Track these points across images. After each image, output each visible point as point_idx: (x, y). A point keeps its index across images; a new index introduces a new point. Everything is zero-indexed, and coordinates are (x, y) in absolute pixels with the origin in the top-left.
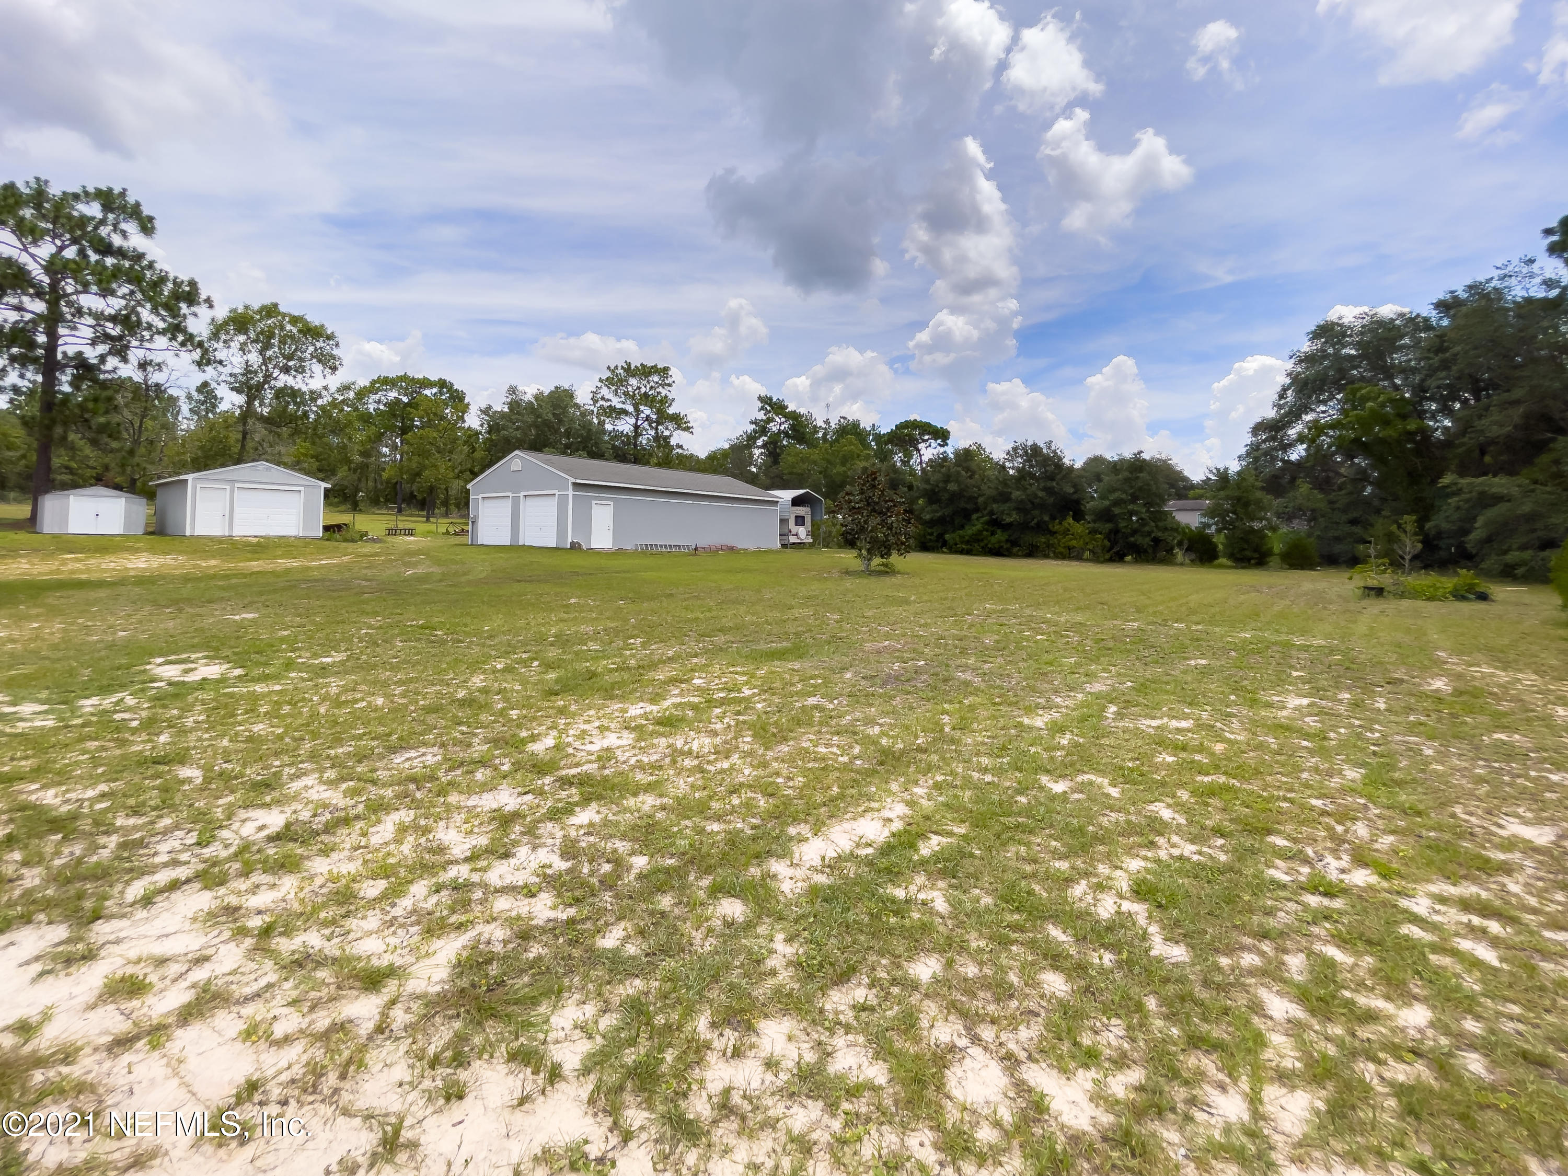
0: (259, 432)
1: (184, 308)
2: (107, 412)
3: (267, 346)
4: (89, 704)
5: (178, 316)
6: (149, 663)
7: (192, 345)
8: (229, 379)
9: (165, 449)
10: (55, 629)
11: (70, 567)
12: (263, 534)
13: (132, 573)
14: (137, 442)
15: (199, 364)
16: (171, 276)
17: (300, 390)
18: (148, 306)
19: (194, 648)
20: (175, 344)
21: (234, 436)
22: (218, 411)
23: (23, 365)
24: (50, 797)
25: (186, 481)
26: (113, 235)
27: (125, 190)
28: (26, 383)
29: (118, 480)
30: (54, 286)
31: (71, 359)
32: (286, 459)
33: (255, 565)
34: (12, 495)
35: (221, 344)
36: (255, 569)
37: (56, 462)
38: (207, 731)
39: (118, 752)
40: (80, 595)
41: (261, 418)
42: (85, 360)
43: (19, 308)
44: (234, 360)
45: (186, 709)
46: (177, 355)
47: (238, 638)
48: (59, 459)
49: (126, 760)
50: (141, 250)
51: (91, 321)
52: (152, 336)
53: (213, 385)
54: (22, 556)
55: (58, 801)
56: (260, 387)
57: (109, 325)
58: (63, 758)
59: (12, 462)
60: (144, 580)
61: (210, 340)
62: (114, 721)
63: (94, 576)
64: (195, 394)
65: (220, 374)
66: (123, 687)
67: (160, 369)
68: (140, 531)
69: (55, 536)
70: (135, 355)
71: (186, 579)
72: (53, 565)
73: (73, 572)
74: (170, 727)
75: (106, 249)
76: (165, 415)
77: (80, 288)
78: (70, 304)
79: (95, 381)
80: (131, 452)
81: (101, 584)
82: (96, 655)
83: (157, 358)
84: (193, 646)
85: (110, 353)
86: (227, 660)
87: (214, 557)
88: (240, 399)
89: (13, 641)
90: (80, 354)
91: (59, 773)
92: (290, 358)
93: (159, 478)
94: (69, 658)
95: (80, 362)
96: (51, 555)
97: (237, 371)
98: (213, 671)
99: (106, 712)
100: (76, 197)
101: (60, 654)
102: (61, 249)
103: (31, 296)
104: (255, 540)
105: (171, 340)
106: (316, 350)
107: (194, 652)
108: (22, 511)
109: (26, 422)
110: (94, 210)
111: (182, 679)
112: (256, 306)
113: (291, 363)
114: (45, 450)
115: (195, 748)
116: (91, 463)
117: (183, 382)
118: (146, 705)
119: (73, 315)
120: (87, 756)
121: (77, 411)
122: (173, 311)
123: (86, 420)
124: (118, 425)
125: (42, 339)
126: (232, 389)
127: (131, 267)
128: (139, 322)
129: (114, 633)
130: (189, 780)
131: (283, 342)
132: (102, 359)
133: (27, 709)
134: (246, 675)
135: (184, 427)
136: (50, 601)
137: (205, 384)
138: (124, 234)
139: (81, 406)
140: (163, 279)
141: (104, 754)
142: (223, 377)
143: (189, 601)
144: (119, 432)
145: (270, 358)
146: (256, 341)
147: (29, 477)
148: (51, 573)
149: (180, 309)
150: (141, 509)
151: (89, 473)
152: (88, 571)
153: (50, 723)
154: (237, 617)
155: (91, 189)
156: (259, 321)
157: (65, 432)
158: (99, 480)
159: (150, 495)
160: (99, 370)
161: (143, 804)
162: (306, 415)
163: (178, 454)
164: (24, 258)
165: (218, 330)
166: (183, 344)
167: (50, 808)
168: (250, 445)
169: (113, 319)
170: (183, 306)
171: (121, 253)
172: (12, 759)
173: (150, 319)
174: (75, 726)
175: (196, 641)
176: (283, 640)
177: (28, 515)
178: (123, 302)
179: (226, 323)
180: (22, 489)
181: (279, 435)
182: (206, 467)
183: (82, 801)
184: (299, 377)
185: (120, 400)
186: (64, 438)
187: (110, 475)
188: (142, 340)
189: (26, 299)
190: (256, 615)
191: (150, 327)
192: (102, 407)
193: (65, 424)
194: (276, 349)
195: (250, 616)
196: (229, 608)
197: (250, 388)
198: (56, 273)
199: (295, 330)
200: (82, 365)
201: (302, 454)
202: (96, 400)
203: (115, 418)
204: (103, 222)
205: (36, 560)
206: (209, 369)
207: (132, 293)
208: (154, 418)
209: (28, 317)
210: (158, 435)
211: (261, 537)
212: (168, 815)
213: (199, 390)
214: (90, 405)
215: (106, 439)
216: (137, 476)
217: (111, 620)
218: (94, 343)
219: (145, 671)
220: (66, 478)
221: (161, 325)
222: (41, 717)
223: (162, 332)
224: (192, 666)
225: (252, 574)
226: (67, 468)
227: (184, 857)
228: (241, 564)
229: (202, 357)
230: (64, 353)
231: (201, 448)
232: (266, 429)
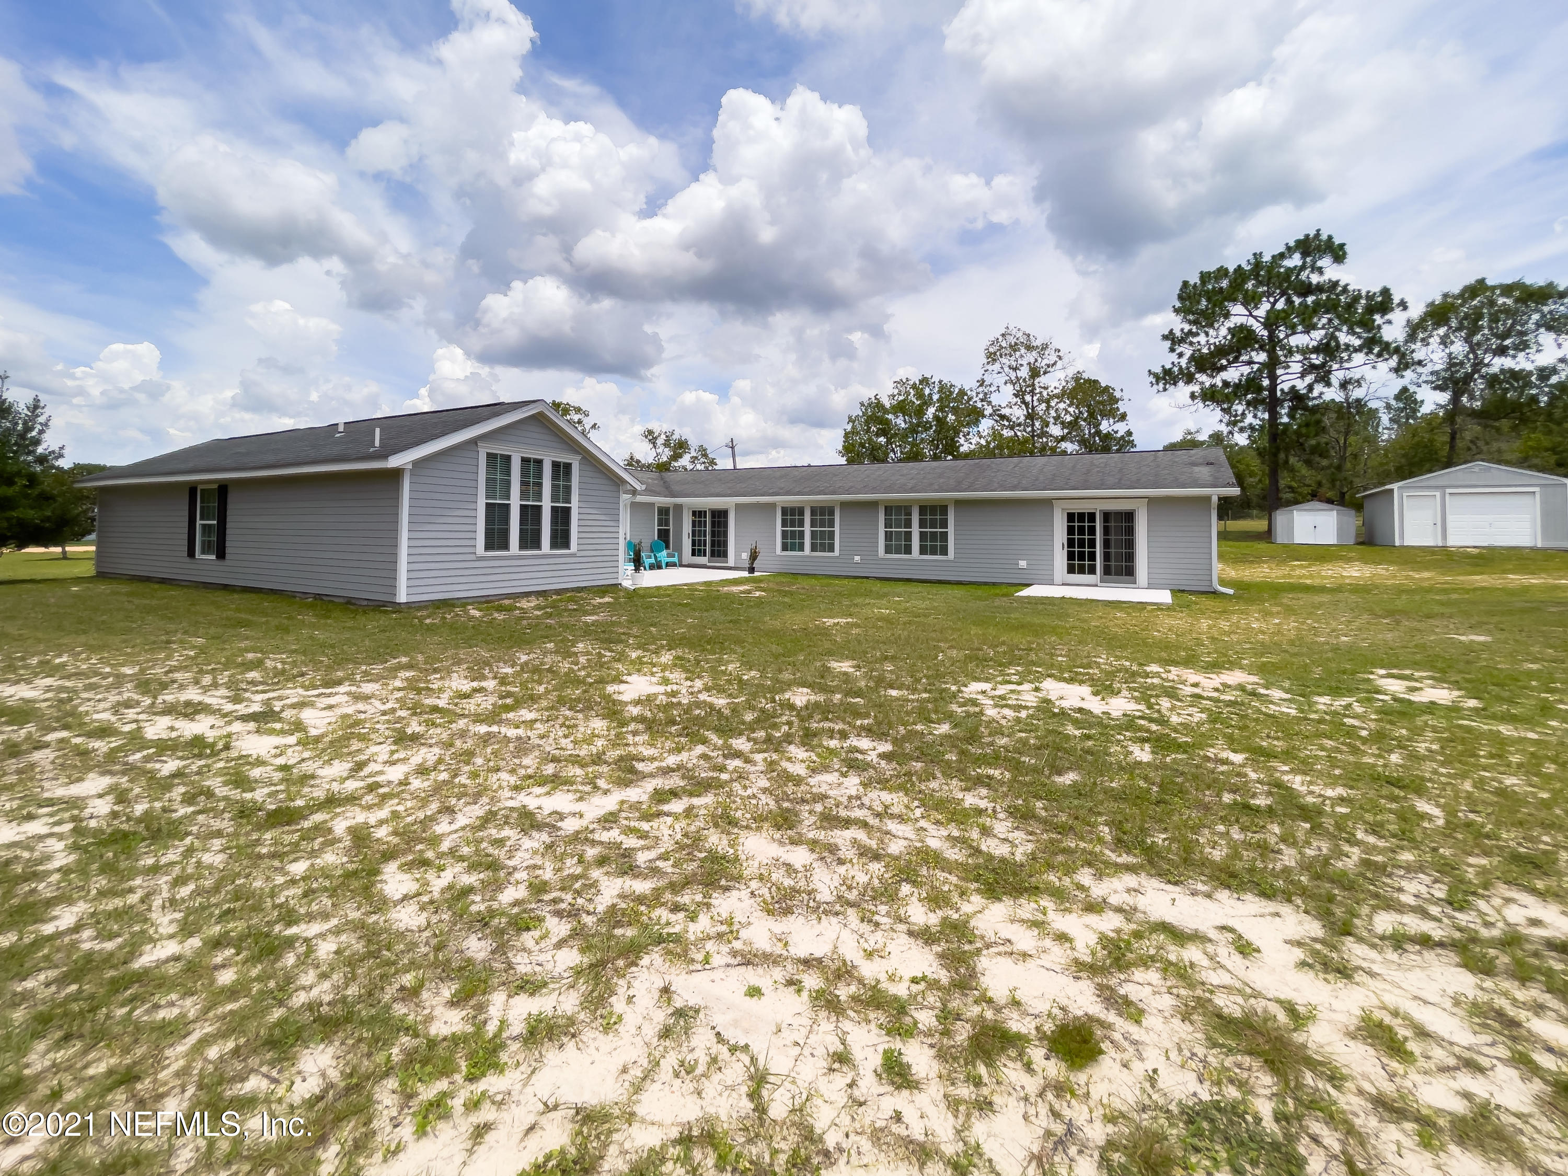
0: (1472, 429)
1: (1378, 319)
2: (1316, 435)
3: (1474, 329)
4: (1323, 701)
5: (1373, 328)
6: (1372, 673)
7: (1389, 353)
8: (1430, 378)
9: (1369, 463)
10: (1291, 626)
11: (1297, 572)
12: (1485, 544)
13: (1347, 581)
14: (1343, 458)
15: (1397, 370)
16: (1364, 293)
17: (1522, 370)
18: (1345, 328)
19: (1416, 665)
20: (1372, 357)
21: (1442, 438)
22: (1419, 415)
23: (1255, 408)
24: (1297, 782)
25: (1392, 490)
26: (1312, 276)
27: (1318, 231)
28: (1258, 422)
29: (1330, 494)
30: (1272, 336)
31: (1287, 394)
32: (1507, 457)
33: (1480, 580)
34: (1255, 512)
35: (1419, 344)
36: (1477, 585)
37: (1282, 483)
38: (1443, 764)
39: (1351, 758)
40: (1306, 598)
41: (1473, 414)
42: (1297, 391)
43: (1250, 363)
44: (1435, 357)
45: (1417, 732)
46: (1374, 367)
47: (1468, 662)
48: (1284, 480)
49: (1359, 769)
50: (1334, 279)
51: (1298, 357)
52: (1349, 356)
53: (1412, 388)
54: (1264, 562)
55: (1303, 789)
56: (1468, 378)
57: (1314, 356)
58: (1305, 748)
59: (1253, 487)
60: (1358, 589)
61: (1406, 342)
62: (1344, 725)
63: (1317, 582)
64: (1393, 402)
65: (1420, 375)
66: (1350, 692)
67: (1360, 386)
68: (1352, 542)
69: (1285, 546)
70: (1337, 376)
71: (1400, 591)
72: (1286, 570)
73: (1300, 577)
74: (1400, 747)
75: (1307, 289)
76: (1366, 429)
77: (1289, 332)
78: (1283, 348)
79: (1306, 408)
80: (1339, 468)
81: (1322, 589)
82: (1325, 656)
83: (1356, 374)
84: (1415, 663)
85: (1317, 381)
86: (1456, 685)
87: (1427, 569)
88: (1443, 398)
89: (1263, 633)
90: (1293, 387)
91: (1304, 762)
92: (1504, 336)
93: (1365, 489)
94: (1302, 655)
95: (1294, 395)
96: (1283, 562)
97: (1439, 367)
98: (1443, 695)
99: (1336, 713)
100: (1282, 256)
101: (1296, 650)
102: (1274, 304)
103: (1256, 350)
104: (1476, 551)
105: (1367, 354)
106: (1543, 316)
107: (1418, 670)
108: (1260, 525)
109: (1260, 453)
110: (1295, 261)
111: (1407, 696)
112: (1456, 290)
113: (1507, 342)
114: (1274, 474)
115: (1430, 780)
116: (1307, 482)
117: (1382, 393)
118: (1373, 717)
119: (1286, 356)
120: (1323, 753)
121: (1294, 437)
122: (1367, 324)
123: (1302, 444)
124: (1327, 444)
125: (1266, 382)
126: (1435, 388)
127: (1328, 297)
128: (1338, 345)
129: (1337, 637)
130: (1430, 818)
131: (1494, 319)
132: (1310, 388)
133: (1276, 694)
134: (1483, 709)
135: (1385, 437)
136: (1285, 601)
137: (1405, 390)
138: (1320, 271)
139: (1297, 432)
140: (1356, 298)
141: (1339, 756)
142: (1424, 378)
143: (1405, 613)
144: (1328, 451)
145: (1479, 344)
146: (1459, 329)
147: (1264, 498)
148: (1284, 577)
149: (1374, 321)
150: (1353, 521)
151: (1306, 490)
152: (1311, 577)
153: (1293, 712)
154: (1463, 638)
155: (1292, 244)
156: (1462, 305)
157: (1287, 457)
158: (1314, 496)
159: (1358, 507)
160: (1309, 398)
161: (1381, 825)
162: (1534, 399)
163: (1381, 464)
164: (1251, 321)
165: (1414, 330)
166: (1379, 355)
167: (1299, 795)
168: (1460, 444)
169: (1316, 350)
170: (1377, 317)
171: (1319, 288)
172: (1268, 737)
173: (1347, 341)
174: (1313, 720)
175: (1418, 657)
176: (1530, 674)
177: (1266, 528)
178: (1323, 332)
179: (1423, 320)
180: (1261, 507)
181: (1498, 430)
182: (1411, 475)
183: (1325, 798)
184: (1521, 355)
185: (1326, 422)
186: (1286, 462)
187: (1322, 490)
188: (1342, 361)
189: (1253, 354)
190: (1489, 639)
191: (1347, 346)
192: (1312, 430)
193: (1287, 450)
194: (1486, 331)
195: (1482, 638)
196: (1452, 626)
197: (1456, 382)
198: (1271, 326)
199: (1509, 301)
200: (1297, 397)
201: (1532, 448)
202: (1307, 425)
203: (1323, 439)
204: (1303, 268)
205: (1273, 566)
206: (1408, 374)
207: (1330, 320)
208: (1357, 434)
209: (1256, 367)
210: (1362, 449)
211: (1484, 547)
212: (1409, 850)
213: (1398, 398)
214: (1304, 430)
215: (1318, 459)
216: (1346, 489)
217: (1334, 624)
218: (1303, 375)
219: (1369, 680)
220: (1289, 496)
221: (1357, 342)
222: (1286, 704)
223: (1357, 350)
224: (1418, 685)
225: (1475, 589)
226: (1290, 487)
227: (1434, 910)
228: (1461, 578)
229: (1399, 363)
230: (1282, 390)
231: (1404, 456)
232: (1479, 424)
